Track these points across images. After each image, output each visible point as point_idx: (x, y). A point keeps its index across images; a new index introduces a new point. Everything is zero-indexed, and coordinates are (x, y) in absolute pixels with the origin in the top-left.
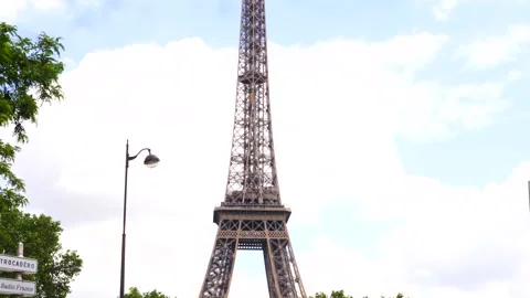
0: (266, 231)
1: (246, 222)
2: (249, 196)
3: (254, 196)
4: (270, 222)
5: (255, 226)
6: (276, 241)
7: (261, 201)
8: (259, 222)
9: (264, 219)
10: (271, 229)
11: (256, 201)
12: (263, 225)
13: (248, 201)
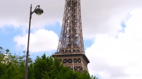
0: (73, 63)
1: (65, 60)
2: (67, 49)
3: (69, 49)
4: (75, 59)
5: (69, 61)
6: (77, 67)
7: (72, 51)
8: (70, 59)
9: (73, 58)
10: (75, 62)
11: (70, 51)
12: (72, 61)
13: (66, 51)
